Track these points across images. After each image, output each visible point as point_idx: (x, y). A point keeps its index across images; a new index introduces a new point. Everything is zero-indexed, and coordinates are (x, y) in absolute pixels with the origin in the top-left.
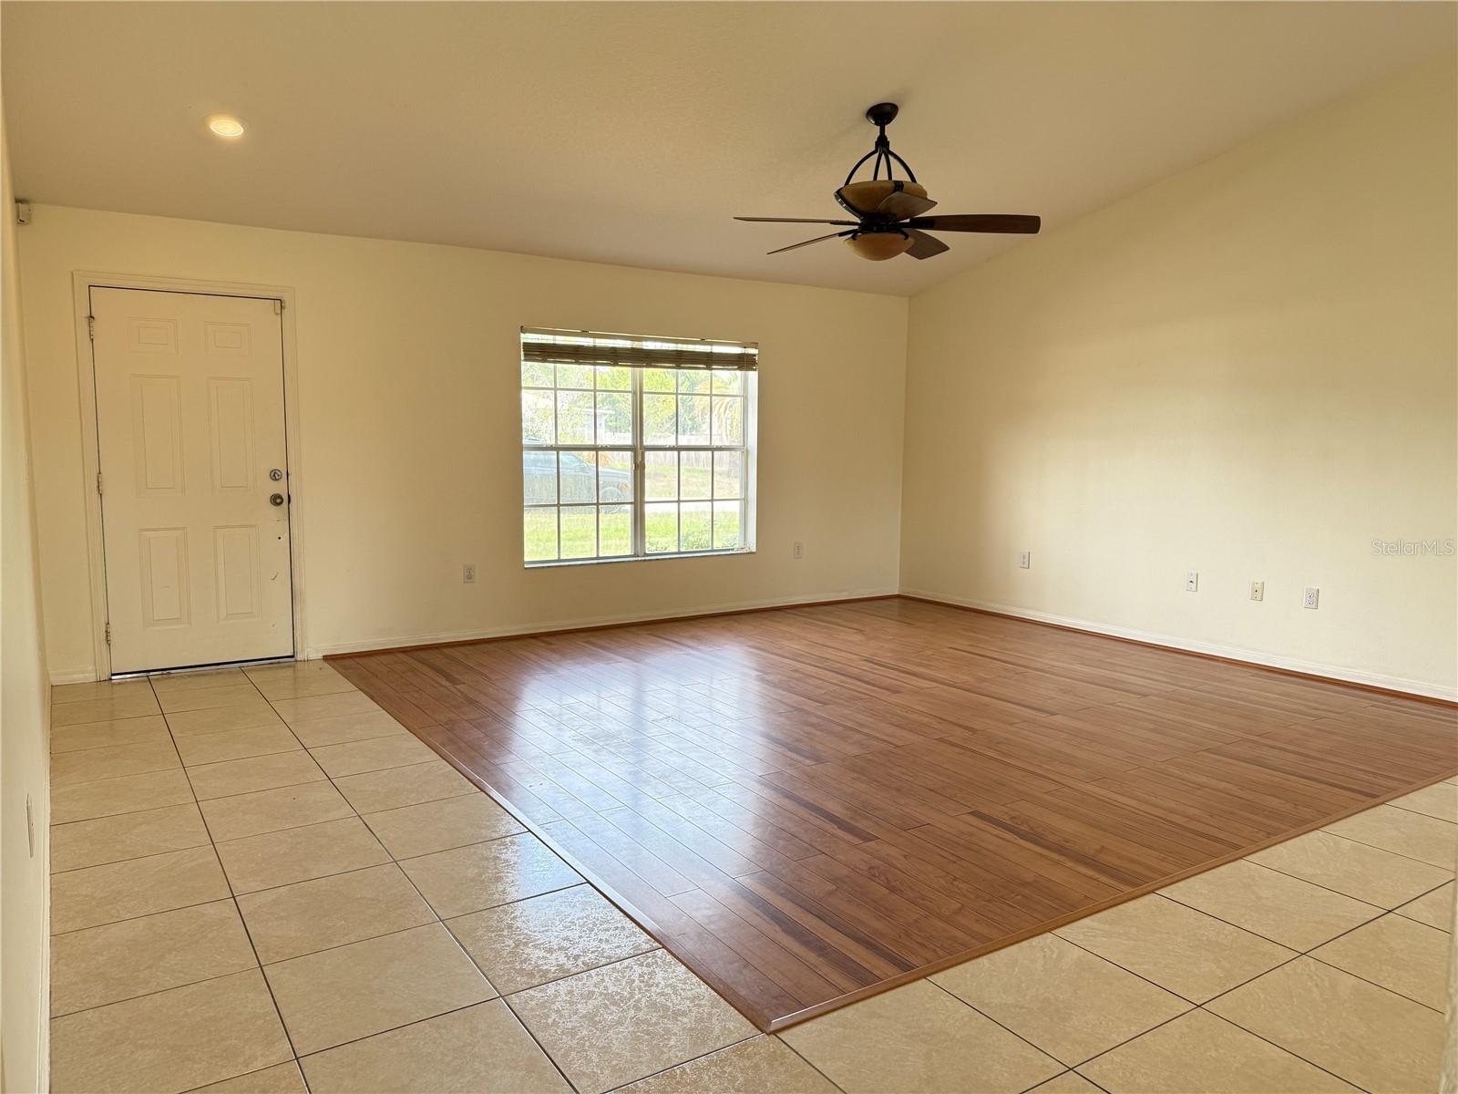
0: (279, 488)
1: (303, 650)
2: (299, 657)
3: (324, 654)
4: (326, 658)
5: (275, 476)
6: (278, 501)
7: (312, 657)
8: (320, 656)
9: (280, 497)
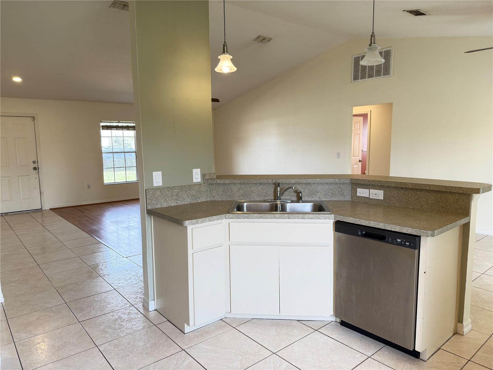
0: (36, 165)
1: (44, 207)
2: (43, 209)
3: (50, 208)
4: (50, 209)
5: (34, 162)
6: (35, 169)
7: (46, 209)
8: (49, 209)
9: (36, 168)
